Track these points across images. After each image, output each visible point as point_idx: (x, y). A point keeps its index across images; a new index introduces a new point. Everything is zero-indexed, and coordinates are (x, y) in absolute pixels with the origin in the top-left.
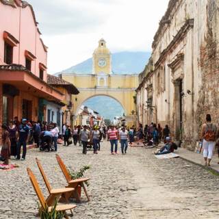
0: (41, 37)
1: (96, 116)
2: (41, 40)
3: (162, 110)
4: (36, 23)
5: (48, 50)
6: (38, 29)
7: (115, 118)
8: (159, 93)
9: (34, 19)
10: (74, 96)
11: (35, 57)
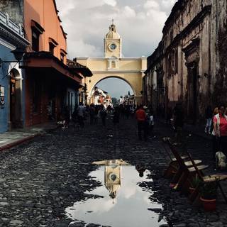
0: (61, 24)
1: (105, 95)
2: (61, 27)
3: (173, 91)
4: (57, 11)
5: (67, 36)
6: (58, 17)
7: (121, 97)
8: (170, 75)
9: (55, 7)
10: (88, 78)
11: (57, 44)
